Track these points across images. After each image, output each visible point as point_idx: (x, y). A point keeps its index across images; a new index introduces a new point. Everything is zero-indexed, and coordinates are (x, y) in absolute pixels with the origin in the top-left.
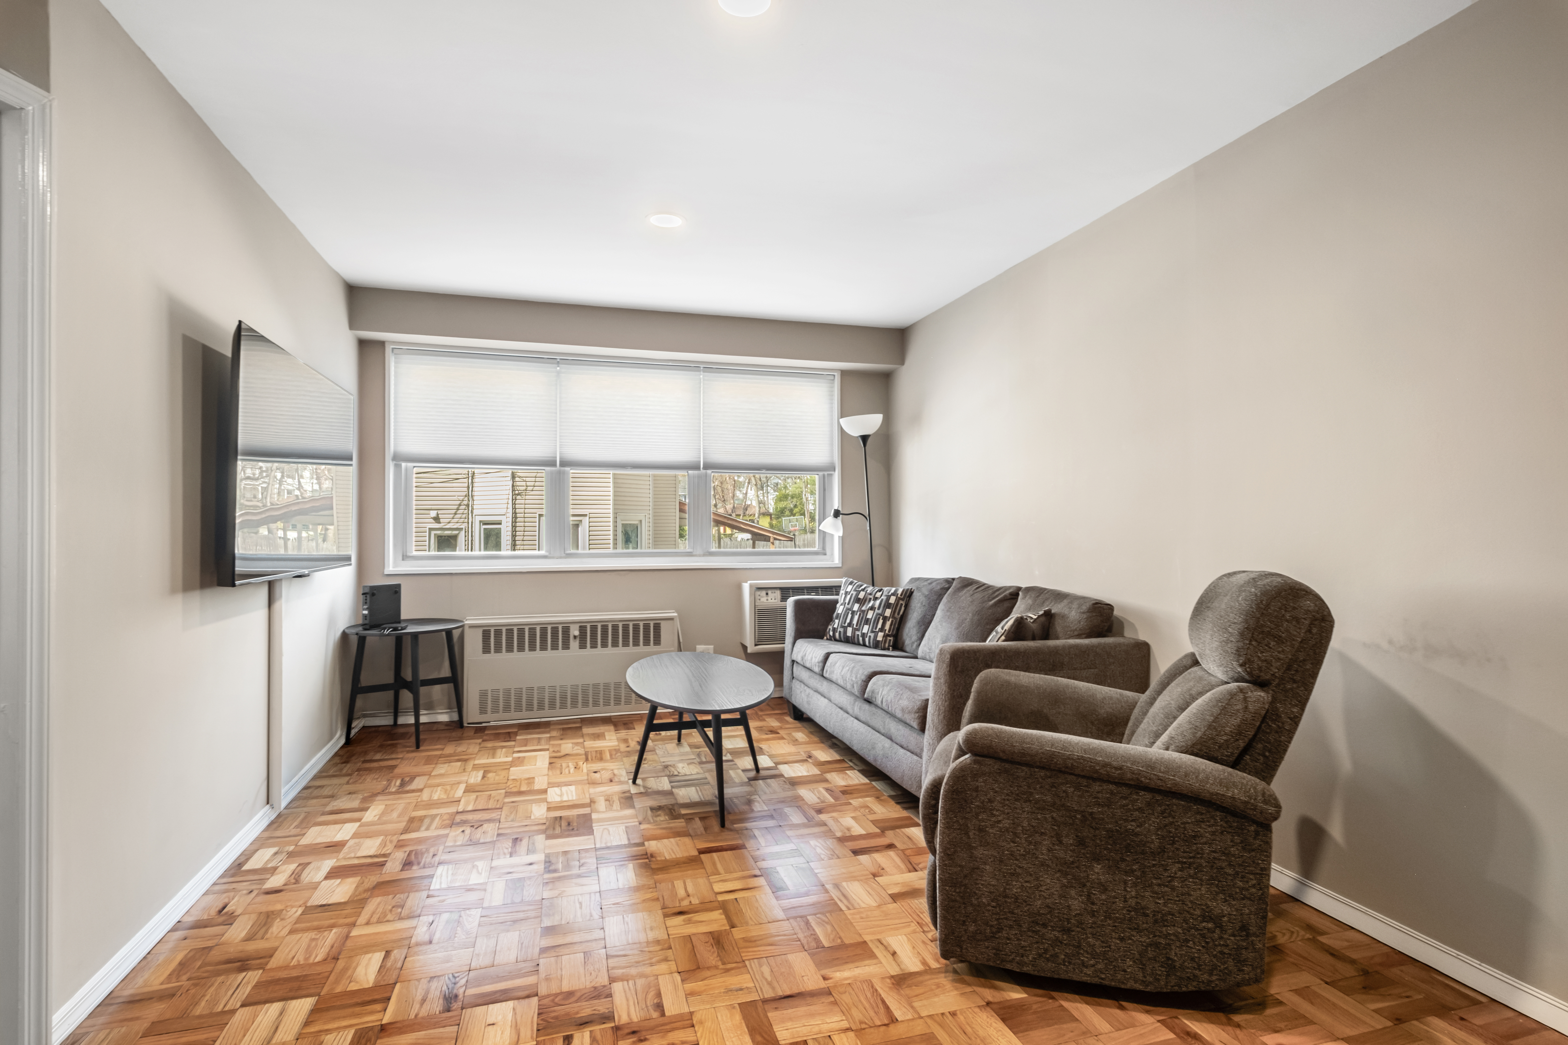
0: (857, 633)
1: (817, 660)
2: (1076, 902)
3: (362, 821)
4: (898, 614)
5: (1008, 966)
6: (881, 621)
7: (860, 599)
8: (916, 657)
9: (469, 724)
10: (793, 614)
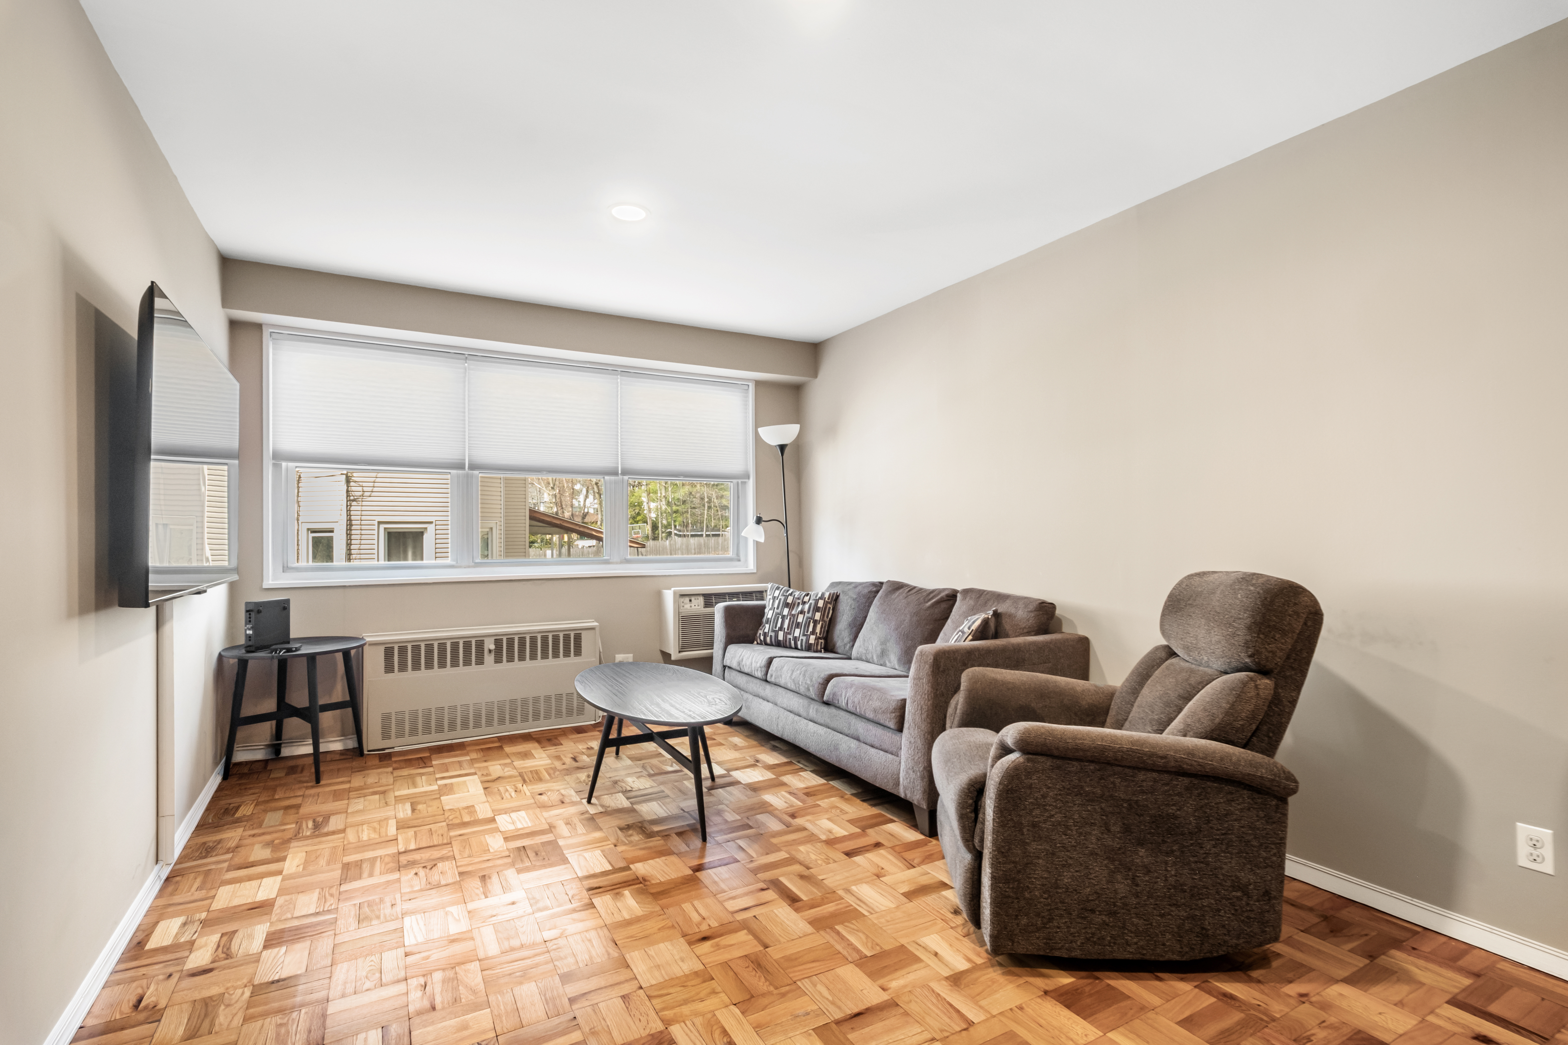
0: (789, 636)
1: (758, 665)
3: (284, 873)
4: (827, 617)
5: (1057, 954)
6: (812, 625)
7: (788, 603)
8: (850, 659)
9: (369, 751)
10: (723, 620)
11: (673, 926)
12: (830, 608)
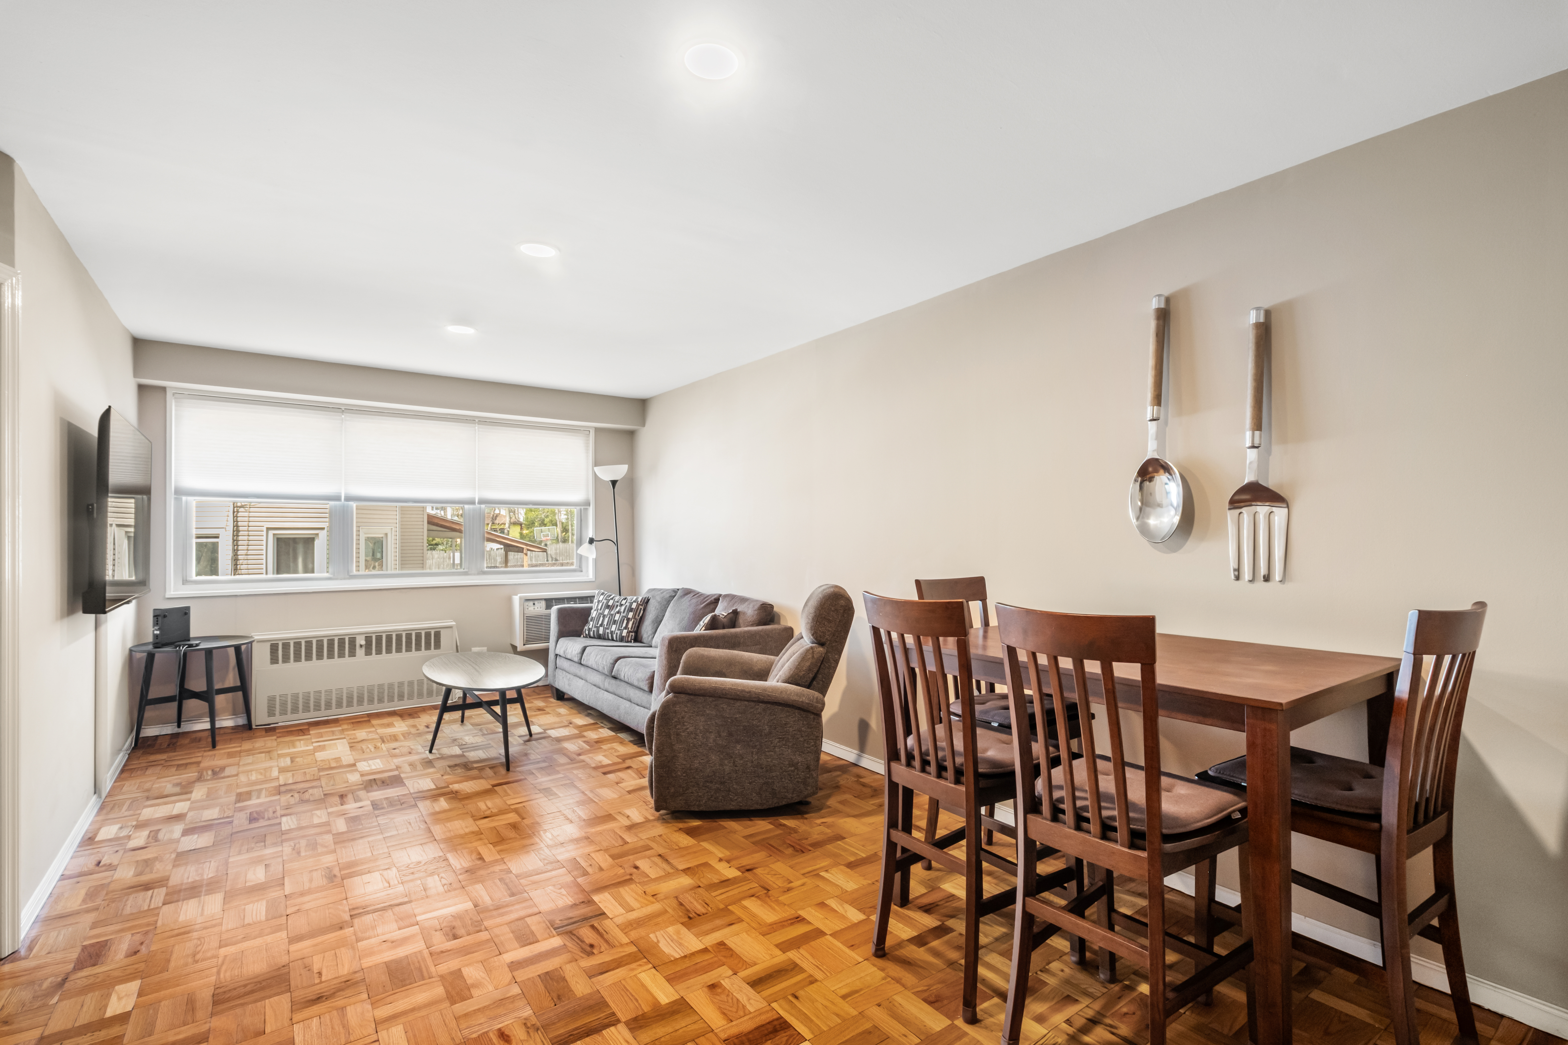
0: (607, 631)
1: (576, 652)
2: (727, 767)
3: (192, 800)
4: (638, 616)
5: (692, 809)
6: (625, 622)
7: (609, 605)
8: (651, 647)
9: (256, 726)
10: (557, 619)
11: (467, 813)
12: (641, 609)
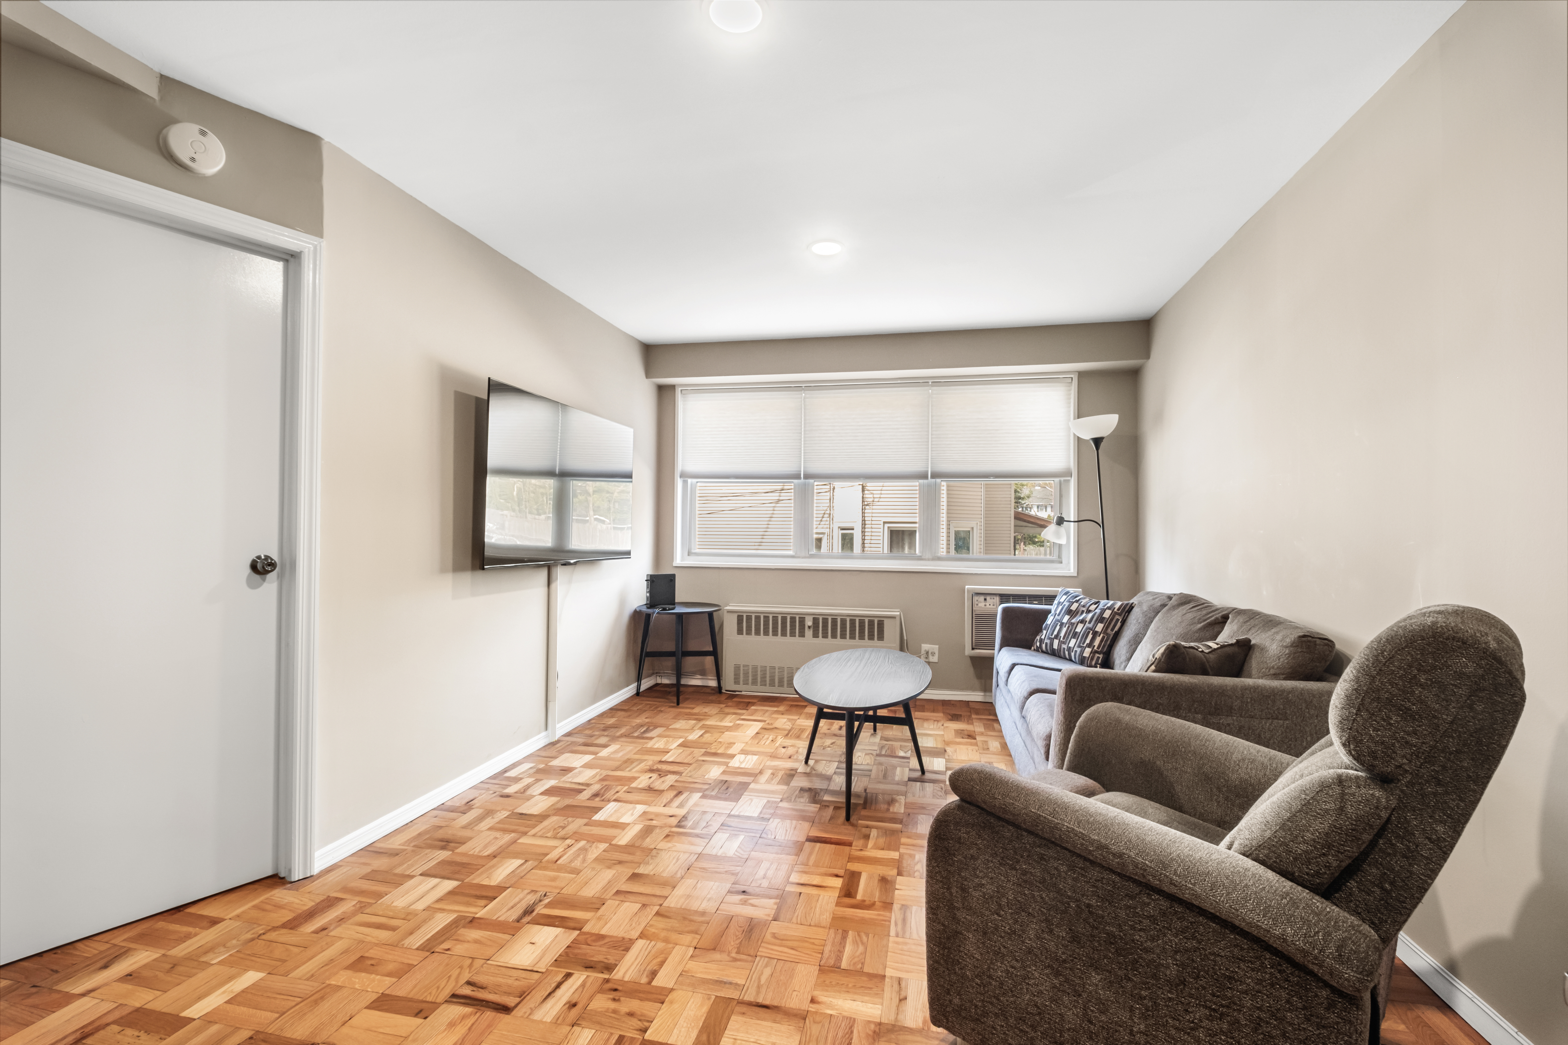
0: (1064, 646)
1: (1005, 670)
3: (598, 755)
4: (1112, 630)
6: (1090, 636)
7: (1071, 610)
9: (725, 691)
10: (1002, 621)
